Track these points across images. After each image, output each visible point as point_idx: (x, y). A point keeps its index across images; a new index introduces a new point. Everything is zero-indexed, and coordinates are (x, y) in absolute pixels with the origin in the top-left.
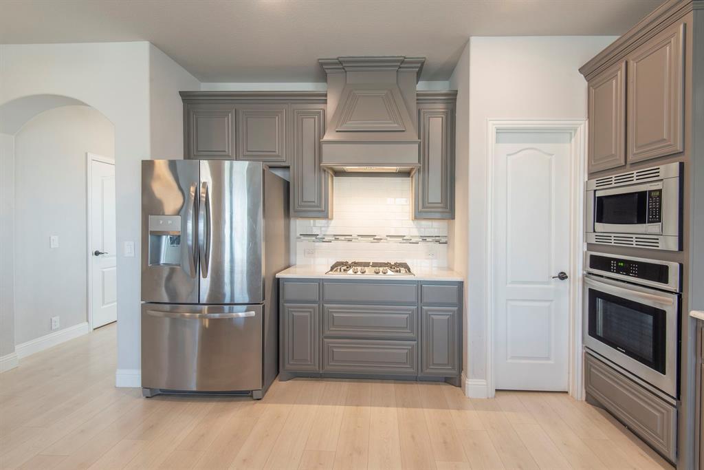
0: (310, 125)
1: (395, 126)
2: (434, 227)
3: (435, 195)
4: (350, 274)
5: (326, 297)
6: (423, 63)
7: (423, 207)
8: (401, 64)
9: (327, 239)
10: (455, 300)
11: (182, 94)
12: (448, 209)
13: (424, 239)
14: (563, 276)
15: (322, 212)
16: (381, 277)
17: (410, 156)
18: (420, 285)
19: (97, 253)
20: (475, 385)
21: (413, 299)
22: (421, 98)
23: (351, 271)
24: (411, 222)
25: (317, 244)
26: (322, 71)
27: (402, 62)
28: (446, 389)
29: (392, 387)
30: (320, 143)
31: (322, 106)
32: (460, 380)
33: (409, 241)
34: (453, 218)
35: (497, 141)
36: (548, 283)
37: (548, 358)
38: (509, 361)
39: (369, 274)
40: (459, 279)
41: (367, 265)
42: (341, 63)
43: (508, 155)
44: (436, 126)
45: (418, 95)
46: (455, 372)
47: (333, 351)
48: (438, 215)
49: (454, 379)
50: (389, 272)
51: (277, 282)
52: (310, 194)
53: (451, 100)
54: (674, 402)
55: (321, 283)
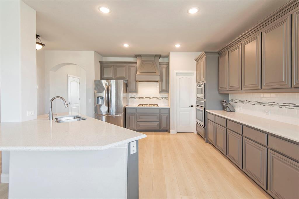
0: (133, 70)
1: (154, 71)
2: (165, 95)
3: (164, 87)
4: (143, 107)
5: (137, 112)
6: (160, 56)
7: (161, 90)
8: (155, 56)
9: (137, 98)
10: (168, 112)
11: (100, 62)
12: (167, 90)
13: (162, 98)
14: (192, 106)
15: (136, 91)
16: (151, 107)
17: (158, 78)
18: (160, 109)
19: (70, 103)
20: (172, 131)
21: (158, 112)
22: (160, 63)
23: (143, 106)
24: (159, 94)
25: (134, 100)
26: (136, 56)
27: (155, 55)
28: (166, 133)
29: (153, 133)
30: (135, 75)
31: (136, 65)
32: (170, 131)
33: (158, 99)
34: (168, 93)
35: (177, 75)
36: (189, 108)
37: (189, 125)
38: (180, 126)
39: (148, 107)
40: (169, 107)
41: (147, 105)
42: (141, 55)
43: (179, 79)
44: (164, 71)
45: (159, 63)
46: (168, 129)
47: (139, 125)
48: (165, 92)
49: (168, 131)
50: (153, 106)
51: (125, 108)
52: (133, 87)
53: (168, 64)
54: (204, 127)
55: (136, 108)
